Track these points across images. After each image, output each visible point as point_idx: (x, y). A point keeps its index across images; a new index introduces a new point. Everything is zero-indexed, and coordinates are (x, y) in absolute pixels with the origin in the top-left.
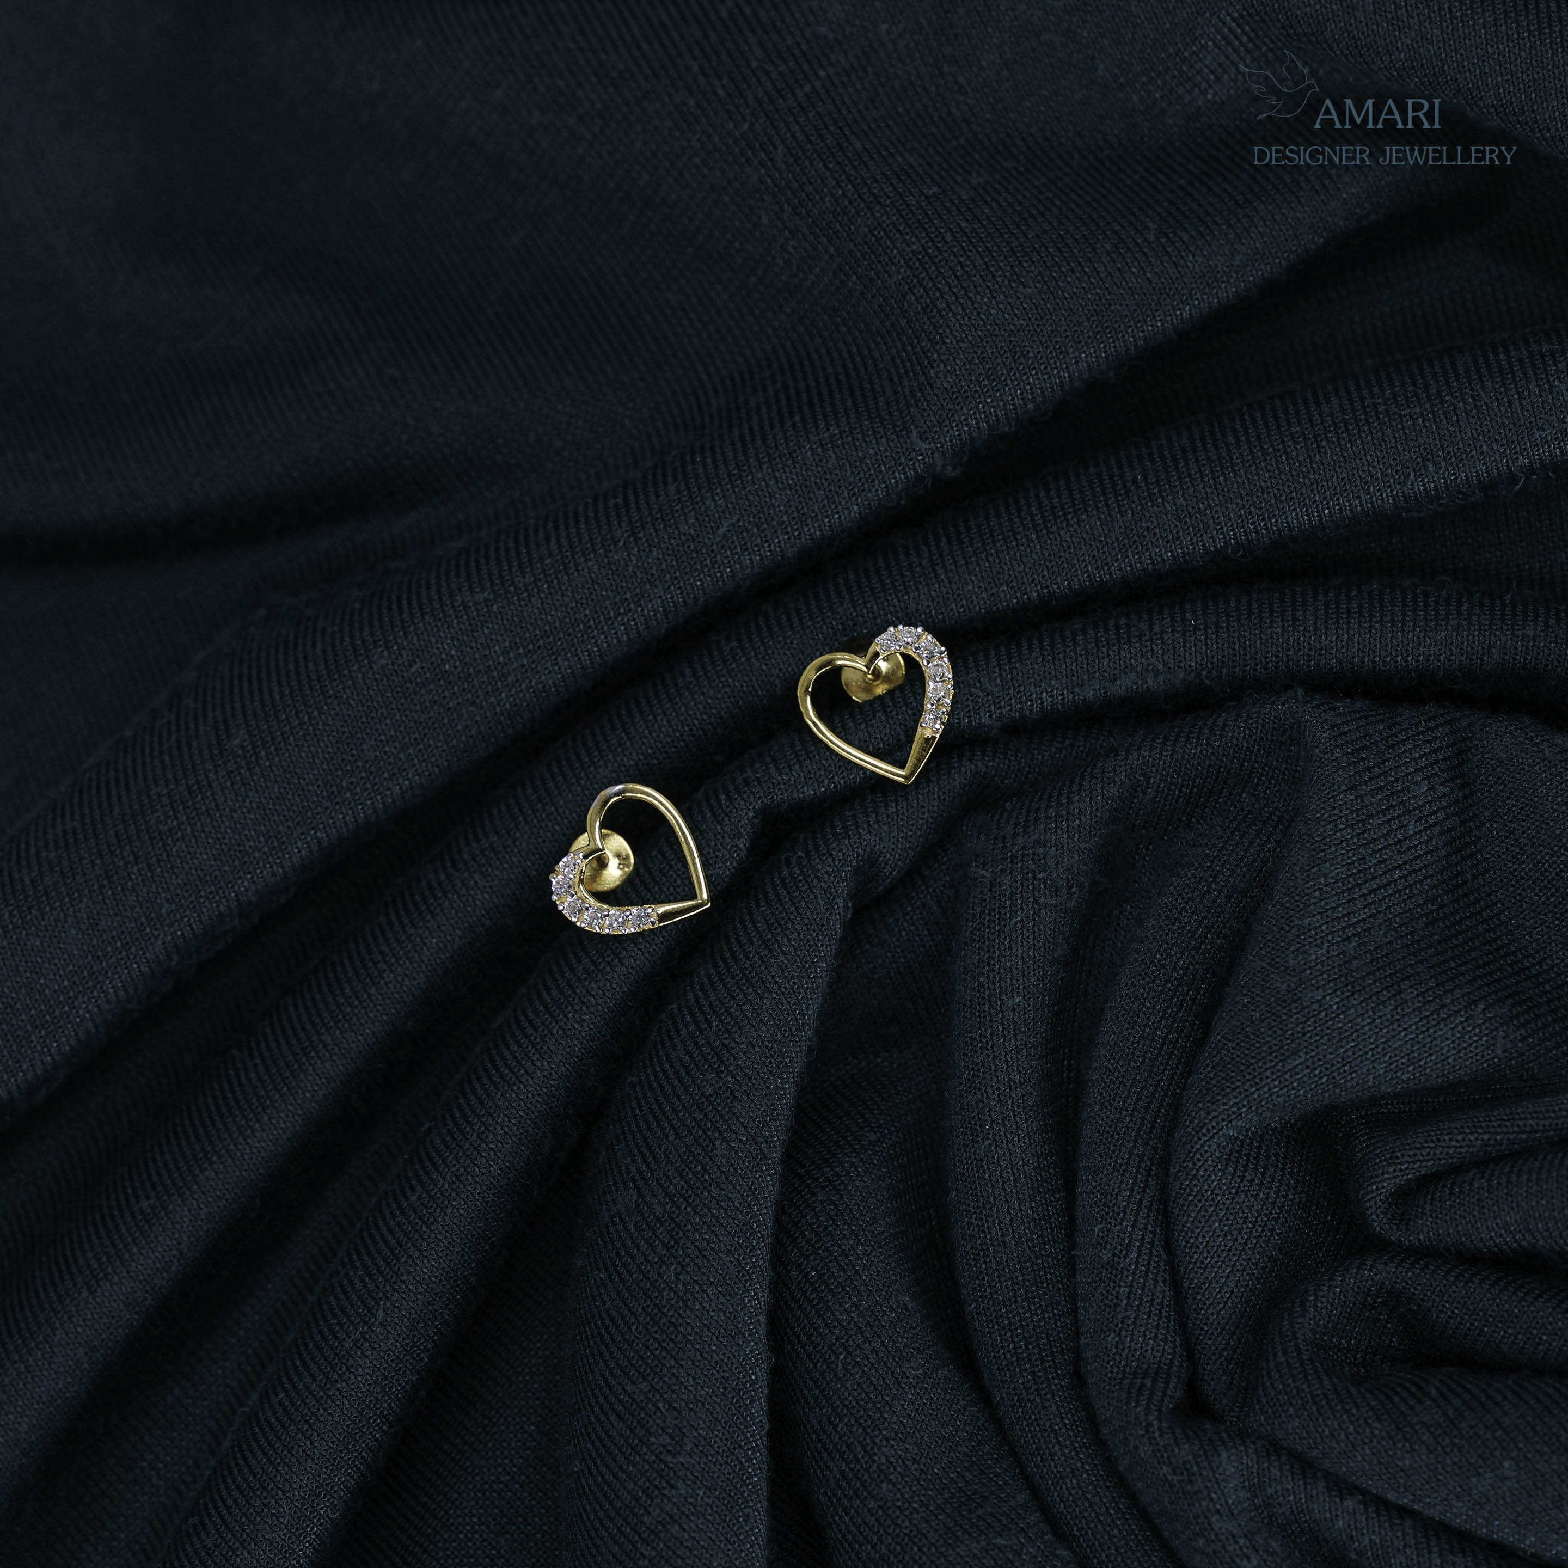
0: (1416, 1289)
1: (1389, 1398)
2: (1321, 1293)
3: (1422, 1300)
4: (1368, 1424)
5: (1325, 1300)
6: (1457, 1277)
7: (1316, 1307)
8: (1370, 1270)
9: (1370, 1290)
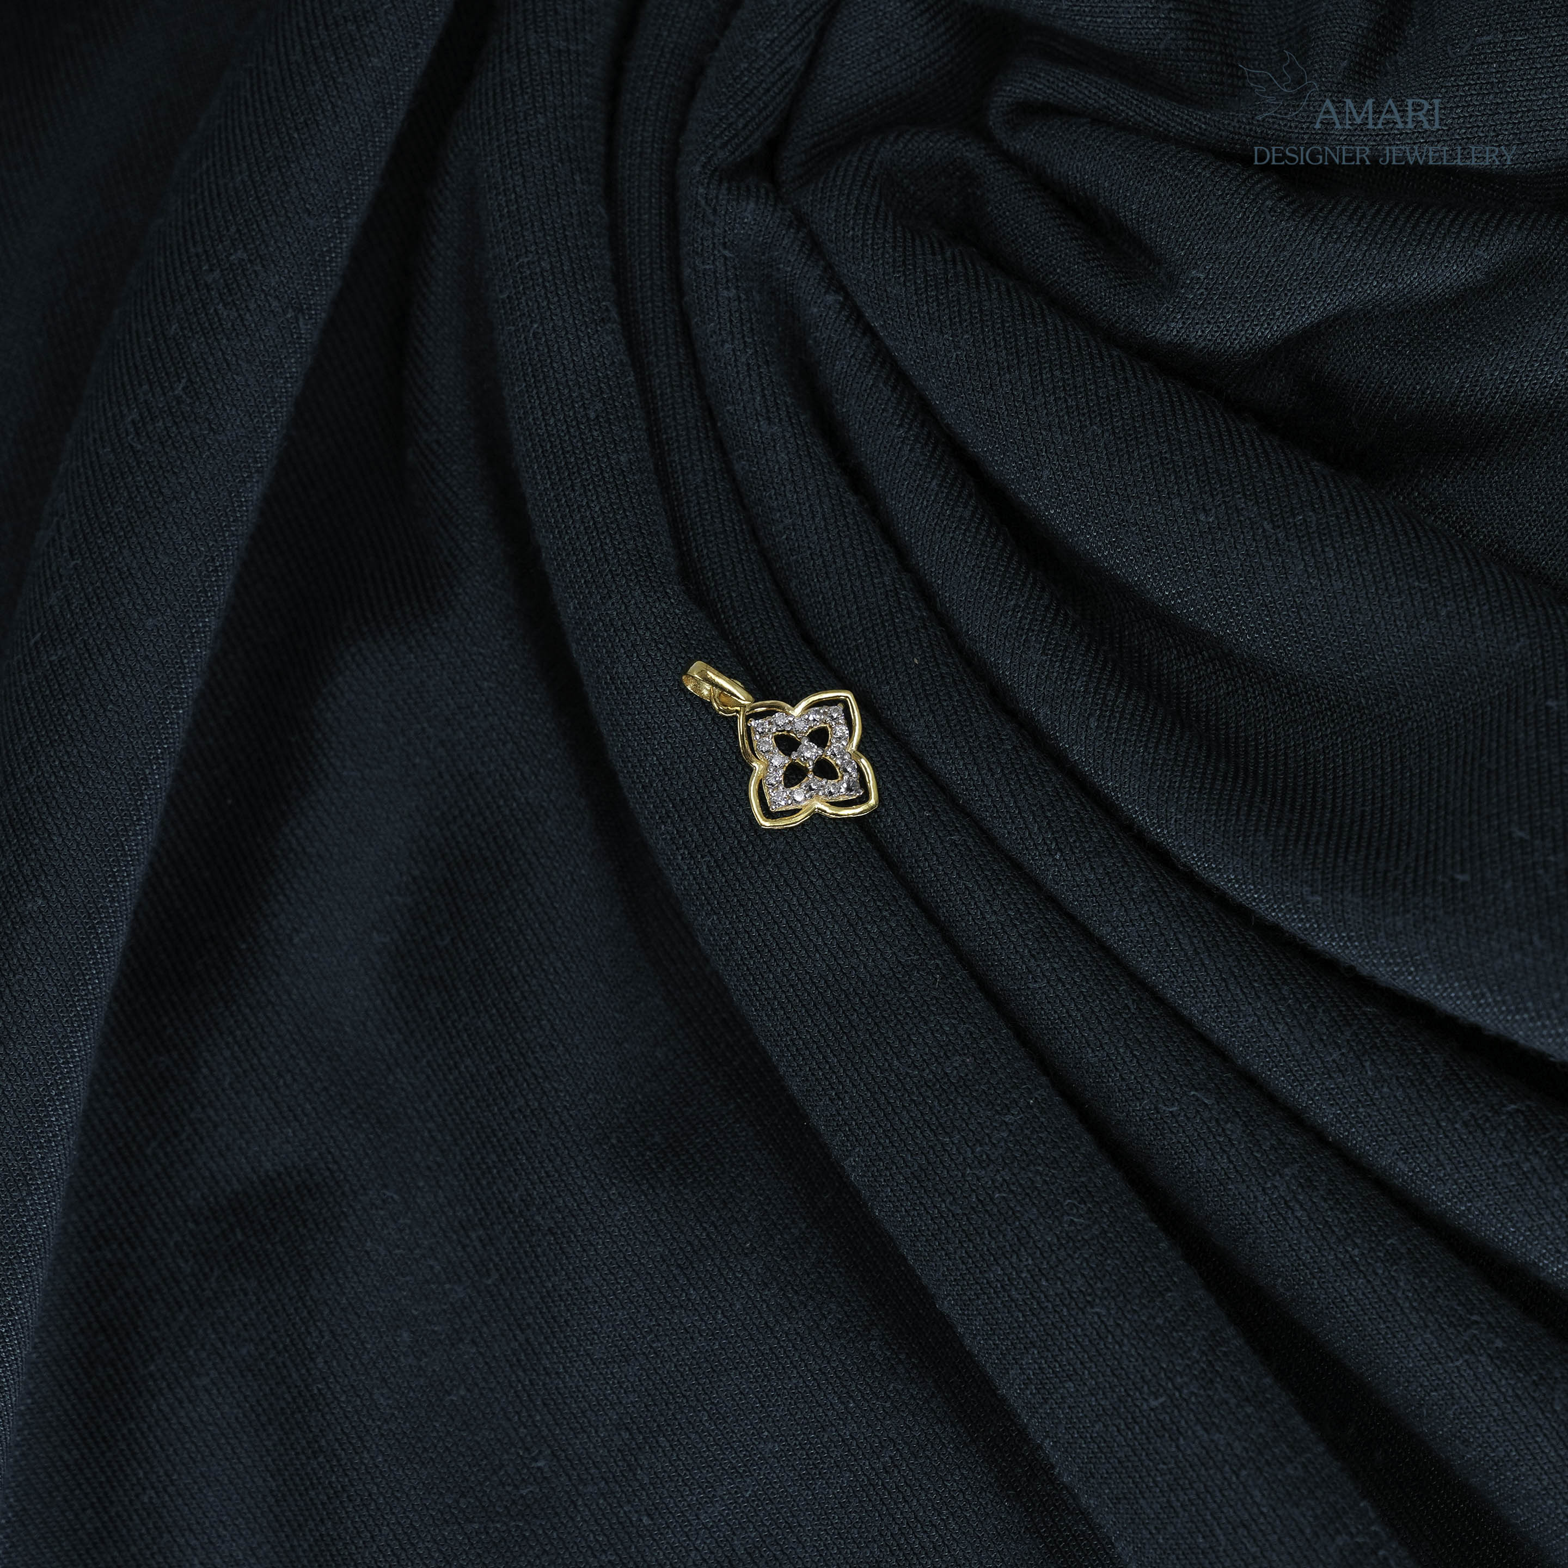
0: (989, 180)
1: (913, 240)
2: (916, 138)
3: (988, 191)
4: (884, 247)
5: (916, 145)
6: (1025, 190)
7: (906, 145)
8: (965, 145)
9: (955, 160)
